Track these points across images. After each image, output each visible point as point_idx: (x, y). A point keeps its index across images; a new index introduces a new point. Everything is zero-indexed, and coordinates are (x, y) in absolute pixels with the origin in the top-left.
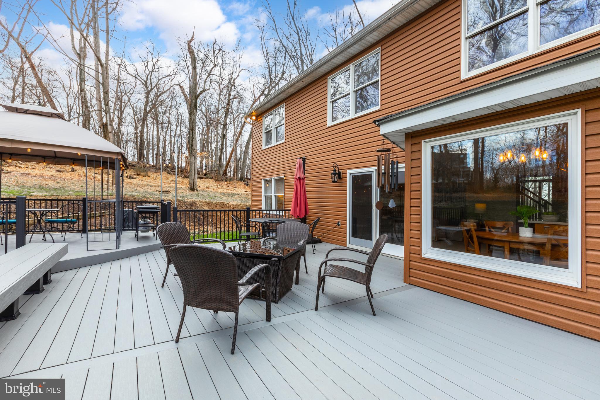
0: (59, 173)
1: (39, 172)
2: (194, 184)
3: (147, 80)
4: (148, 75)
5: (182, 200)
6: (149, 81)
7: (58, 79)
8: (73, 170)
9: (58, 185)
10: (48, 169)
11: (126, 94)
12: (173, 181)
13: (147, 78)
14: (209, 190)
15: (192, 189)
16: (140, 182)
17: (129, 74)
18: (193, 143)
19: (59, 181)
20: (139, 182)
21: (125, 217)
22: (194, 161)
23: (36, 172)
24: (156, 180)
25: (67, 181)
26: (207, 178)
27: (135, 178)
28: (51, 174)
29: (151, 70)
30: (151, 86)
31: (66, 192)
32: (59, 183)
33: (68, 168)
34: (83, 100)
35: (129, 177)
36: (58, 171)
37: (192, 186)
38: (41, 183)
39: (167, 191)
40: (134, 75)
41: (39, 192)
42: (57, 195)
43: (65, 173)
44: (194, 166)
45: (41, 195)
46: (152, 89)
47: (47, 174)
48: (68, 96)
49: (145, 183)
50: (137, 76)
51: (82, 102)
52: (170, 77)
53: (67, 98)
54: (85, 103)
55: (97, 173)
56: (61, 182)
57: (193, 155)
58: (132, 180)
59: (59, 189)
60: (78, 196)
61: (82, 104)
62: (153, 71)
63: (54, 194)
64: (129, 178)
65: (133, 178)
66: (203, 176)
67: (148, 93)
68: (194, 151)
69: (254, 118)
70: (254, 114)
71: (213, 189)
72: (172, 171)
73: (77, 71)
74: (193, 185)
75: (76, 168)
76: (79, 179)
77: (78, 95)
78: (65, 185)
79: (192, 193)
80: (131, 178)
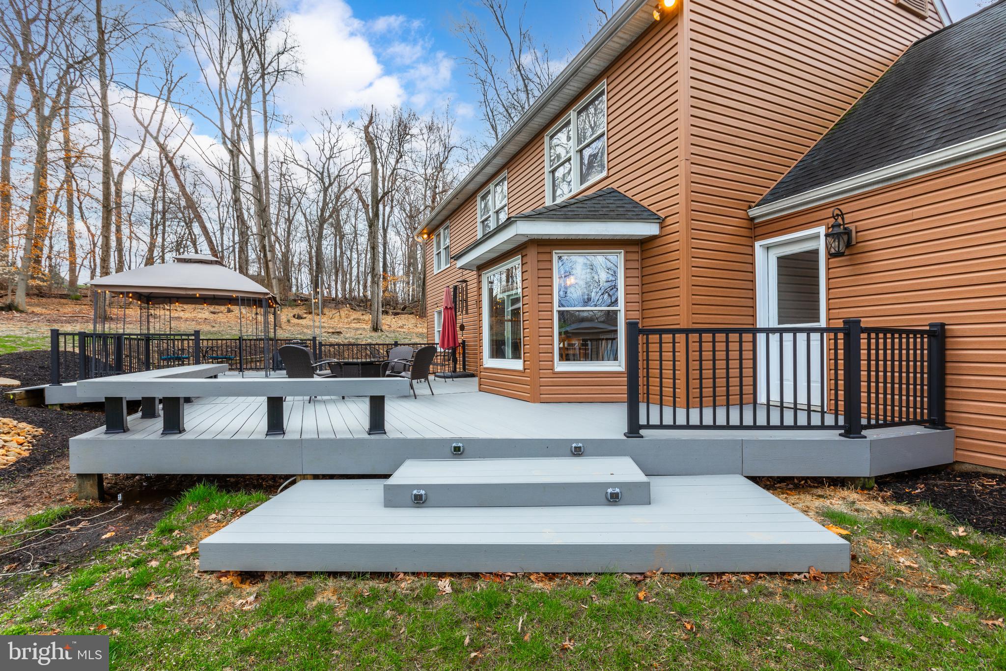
0: (213, 315)
1: (190, 315)
2: (377, 322)
3: (323, 172)
4: (324, 165)
5: (355, 342)
6: (325, 174)
7: (206, 182)
8: (229, 311)
9: (214, 329)
10: (199, 310)
11: (294, 195)
12: (354, 319)
13: (323, 168)
14: (402, 330)
15: (376, 329)
16: (311, 323)
17: (298, 164)
18: (375, 266)
20: (309, 322)
22: (376, 292)
23: (187, 315)
24: (333, 320)
25: (222, 324)
26: (406, 314)
27: (305, 318)
28: (204, 316)
29: (328, 156)
30: (330, 180)
33: (223, 308)
34: (238, 214)
36: (212, 312)
37: (375, 324)
39: (338, 332)
40: (306, 166)
43: (220, 314)
44: (376, 297)
46: (331, 184)
47: (199, 317)
48: (219, 204)
49: (317, 324)
50: (310, 167)
51: (238, 217)
52: (356, 164)
53: (218, 208)
54: (240, 218)
56: (217, 325)
57: (376, 283)
58: (300, 321)
61: (238, 219)
62: (331, 157)
65: (302, 318)
66: (401, 311)
67: (326, 190)
68: (377, 277)
69: (425, 236)
70: (425, 231)
71: (409, 328)
72: (358, 306)
73: (230, 168)
75: (232, 307)
77: (231, 203)
78: (221, 329)
79: (374, 334)
80: (299, 317)
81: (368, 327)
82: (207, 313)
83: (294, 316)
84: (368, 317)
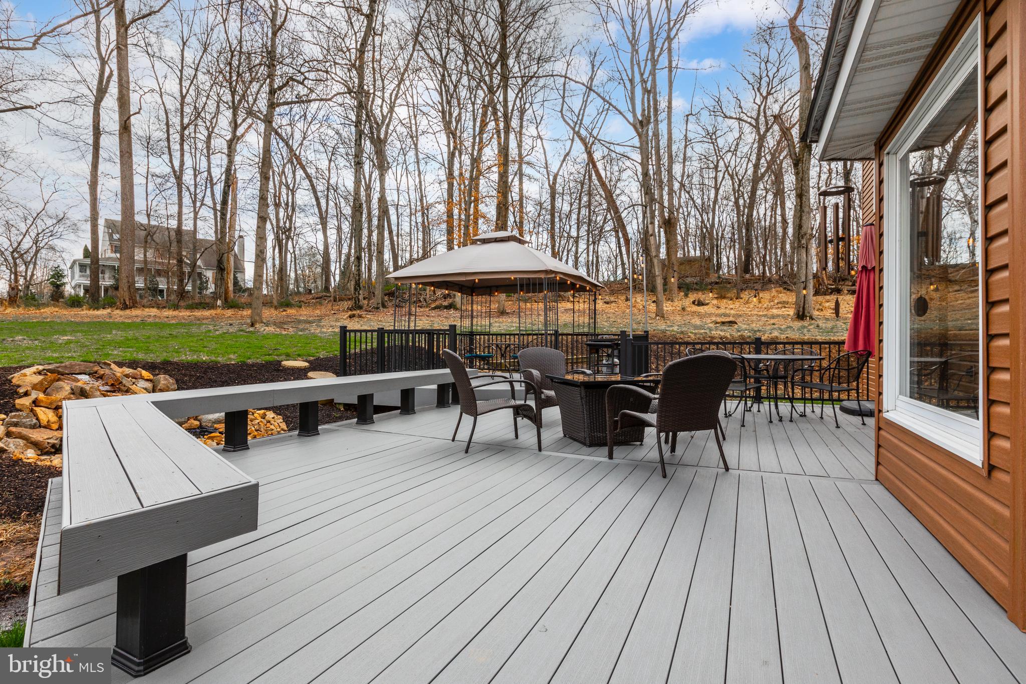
2: (804, 305)
3: (758, 117)
4: (760, 106)
6: (761, 118)
13: (759, 112)
15: (801, 315)
18: (803, 221)
20: (711, 309)
22: (804, 259)
37: (801, 309)
40: (737, 116)
44: (804, 268)
50: (742, 115)
57: (805, 247)
62: (768, 95)
67: (761, 138)
74: (804, 308)
79: (798, 324)
81: (792, 312)
84: (791, 298)
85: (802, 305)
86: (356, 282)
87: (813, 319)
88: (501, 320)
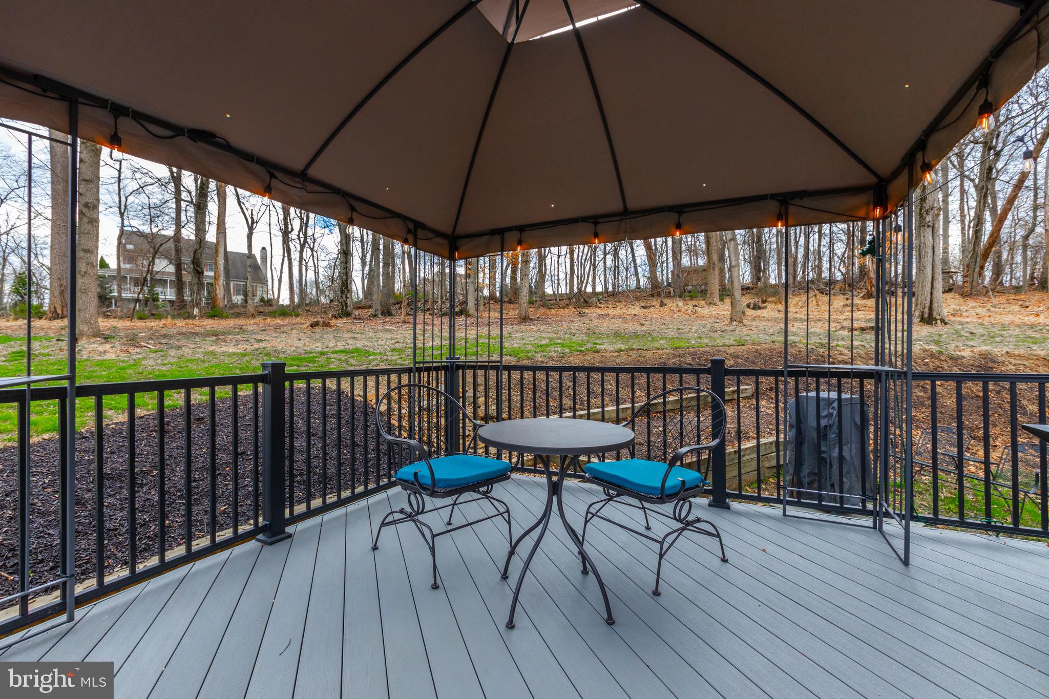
0: (644, 310)
1: (619, 312)
2: (931, 304)
5: (941, 353)
8: (662, 305)
9: (643, 328)
10: (631, 306)
15: (927, 319)
19: (644, 322)
21: (824, 422)
23: (618, 312)
25: (654, 322)
27: (765, 307)
28: (634, 312)
31: (653, 340)
32: (643, 325)
33: (654, 301)
35: (752, 306)
36: (642, 307)
37: (927, 310)
38: (619, 327)
41: (611, 343)
42: (638, 347)
43: (652, 309)
45: (612, 349)
47: (629, 313)
55: (696, 306)
56: (647, 323)
57: (929, 226)
58: (759, 312)
59: (644, 336)
60: (676, 348)
63: (634, 347)
64: (754, 308)
65: (760, 308)
68: (931, 213)
74: (931, 308)
75: (665, 300)
76: (672, 317)
78: (653, 328)
80: (756, 307)
82: (638, 308)
83: (748, 306)
85: (928, 305)
86: (343, 283)
87: (946, 324)
88: (523, 328)
